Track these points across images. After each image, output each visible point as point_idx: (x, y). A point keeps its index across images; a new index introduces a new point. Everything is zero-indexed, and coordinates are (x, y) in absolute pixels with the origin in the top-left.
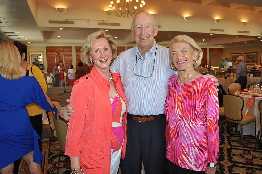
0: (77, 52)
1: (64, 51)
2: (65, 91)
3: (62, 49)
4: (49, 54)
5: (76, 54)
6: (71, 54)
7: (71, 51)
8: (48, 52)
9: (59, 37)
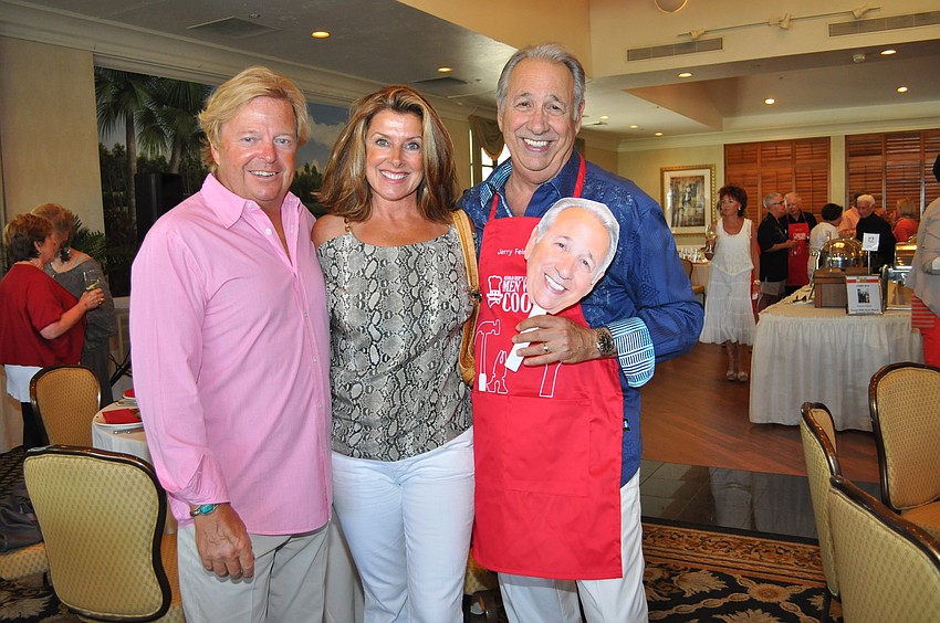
0: (851, 159)
1: (794, 159)
3: (788, 149)
4: (736, 173)
5: (847, 167)
6: (823, 168)
7: (826, 156)
8: (731, 166)
9: (770, 101)
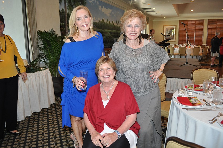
0: (209, 25)
1: (195, 25)
2: (187, 63)
3: (194, 22)
4: (181, 27)
5: (208, 27)
6: (202, 27)
7: (203, 24)
8: (180, 26)
9: (192, 10)
